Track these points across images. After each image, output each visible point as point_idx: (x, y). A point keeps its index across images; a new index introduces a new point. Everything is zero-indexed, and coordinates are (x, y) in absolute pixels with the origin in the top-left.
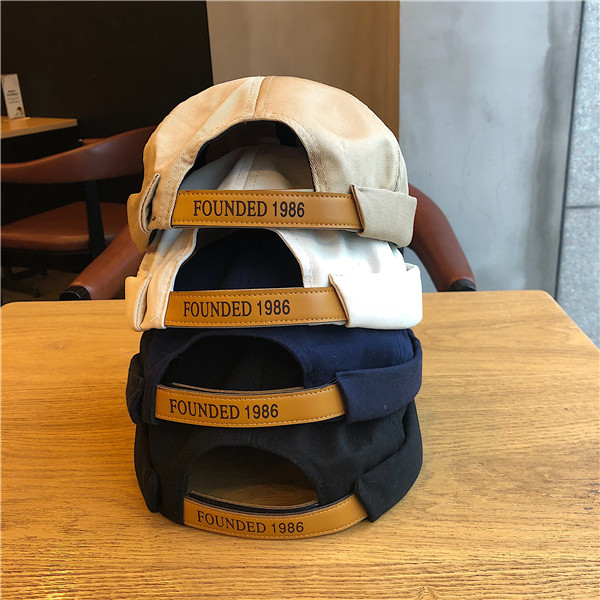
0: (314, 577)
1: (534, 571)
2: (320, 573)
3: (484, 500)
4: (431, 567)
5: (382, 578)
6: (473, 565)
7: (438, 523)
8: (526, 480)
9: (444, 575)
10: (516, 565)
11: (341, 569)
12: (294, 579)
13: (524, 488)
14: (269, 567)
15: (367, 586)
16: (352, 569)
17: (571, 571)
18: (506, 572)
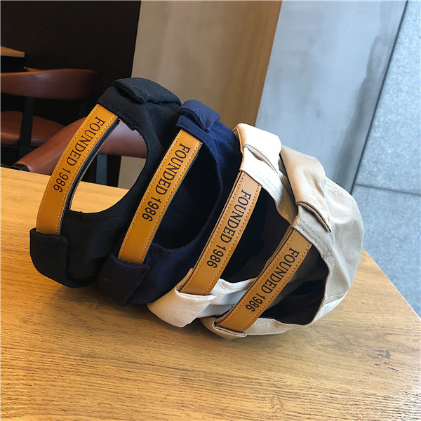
0: (201, 378)
1: (345, 397)
2: (205, 377)
3: (312, 349)
4: (279, 384)
5: (247, 386)
6: (306, 387)
7: (283, 358)
8: (339, 341)
9: (287, 390)
10: (333, 391)
11: (219, 376)
12: (187, 377)
13: (338, 346)
14: (170, 368)
15: (238, 390)
16: (226, 377)
17: (368, 400)
18: (327, 395)
